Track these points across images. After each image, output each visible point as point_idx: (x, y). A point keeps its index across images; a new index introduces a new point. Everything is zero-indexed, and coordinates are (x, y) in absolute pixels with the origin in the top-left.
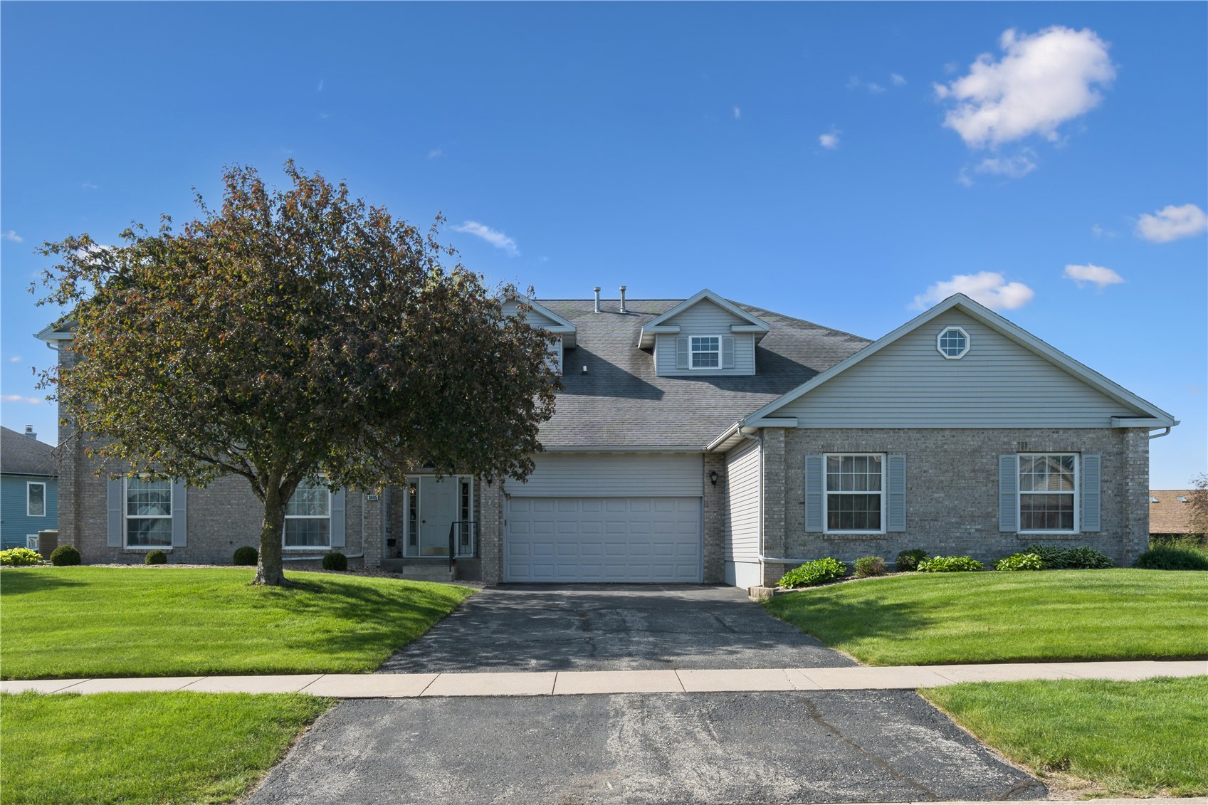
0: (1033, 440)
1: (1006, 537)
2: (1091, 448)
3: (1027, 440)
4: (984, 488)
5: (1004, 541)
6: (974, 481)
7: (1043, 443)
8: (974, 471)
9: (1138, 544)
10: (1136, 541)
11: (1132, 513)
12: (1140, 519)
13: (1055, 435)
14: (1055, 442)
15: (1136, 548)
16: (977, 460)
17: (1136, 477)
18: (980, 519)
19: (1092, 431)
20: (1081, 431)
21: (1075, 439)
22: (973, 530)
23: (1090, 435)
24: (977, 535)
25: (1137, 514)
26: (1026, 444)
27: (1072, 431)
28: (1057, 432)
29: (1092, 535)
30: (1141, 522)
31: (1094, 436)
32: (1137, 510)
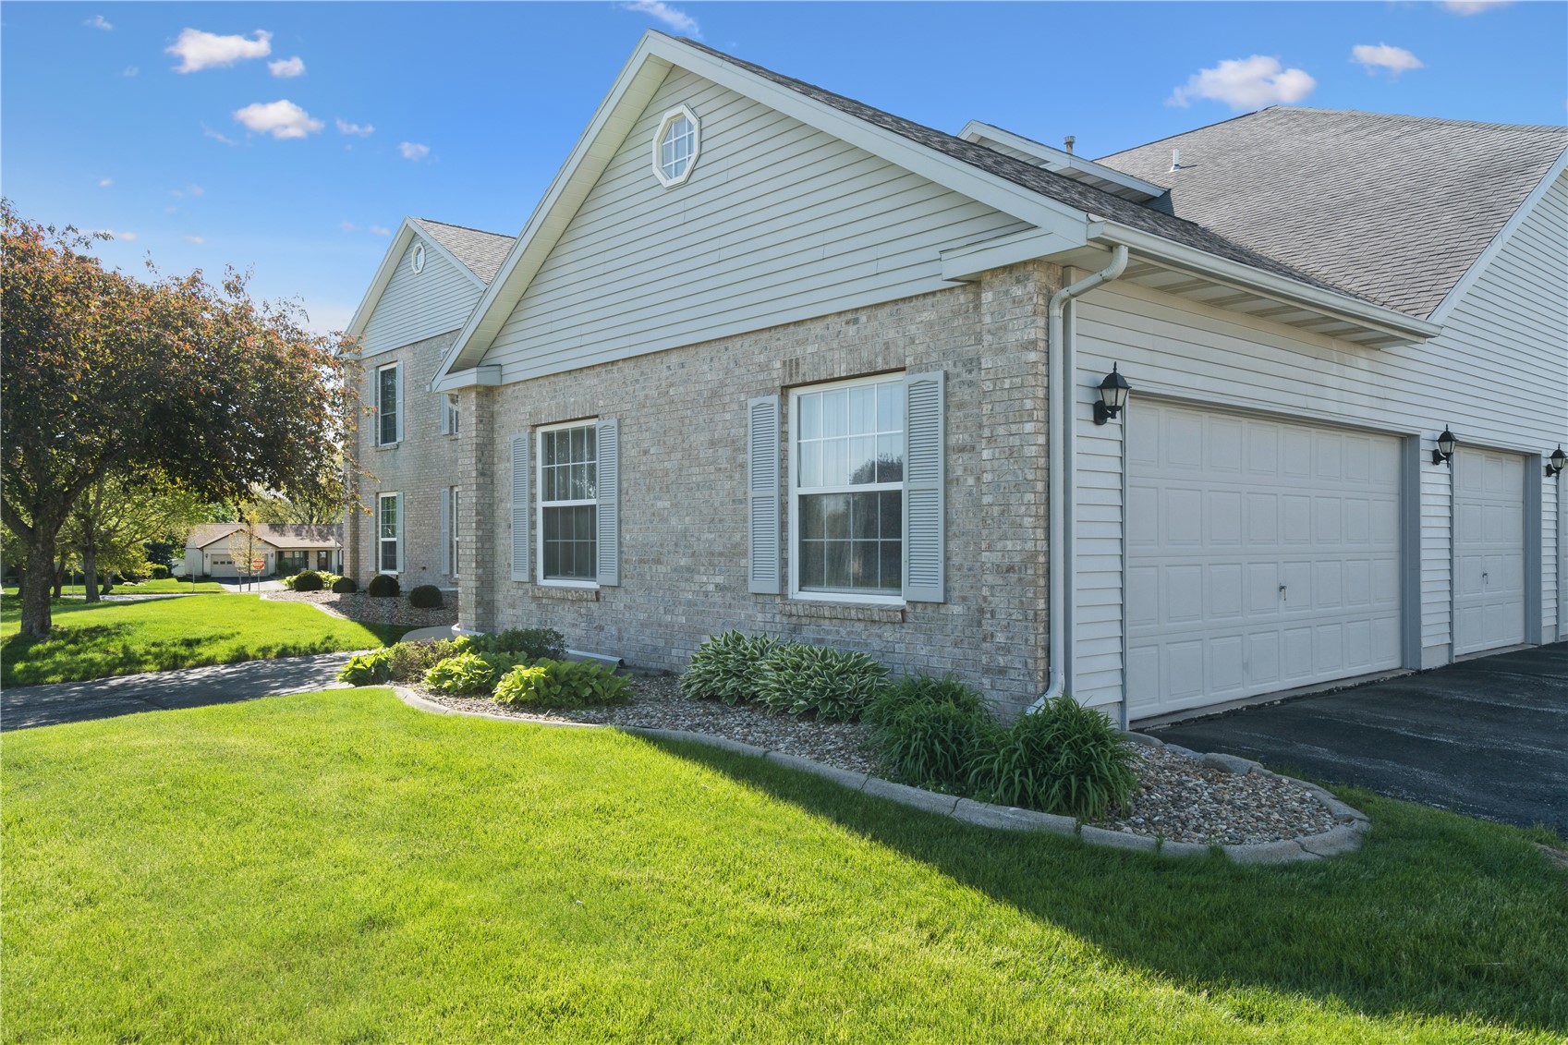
0: (810, 349)
1: (764, 605)
2: (928, 354)
3: (799, 351)
4: (728, 485)
5: (760, 617)
6: (712, 469)
7: (829, 355)
8: (712, 444)
9: (1006, 650)
10: (1000, 638)
11: (989, 549)
12: (1010, 569)
13: (852, 330)
14: (852, 349)
15: (1001, 661)
16: (717, 417)
17: (1001, 430)
18: (722, 559)
19: (930, 300)
20: (905, 307)
21: (892, 334)
22: (711, 588)
23: (925, 316)
24: (717, 598)
25: (1004, 551)
26: (797, 364)
27: (887, 310)
28: (856, 321)
29: (930, 610)
30: (1013, 577)
31: (933, 316)
32: (1004, 537)
